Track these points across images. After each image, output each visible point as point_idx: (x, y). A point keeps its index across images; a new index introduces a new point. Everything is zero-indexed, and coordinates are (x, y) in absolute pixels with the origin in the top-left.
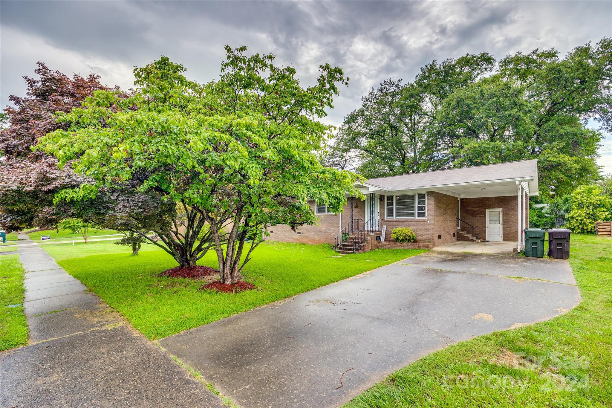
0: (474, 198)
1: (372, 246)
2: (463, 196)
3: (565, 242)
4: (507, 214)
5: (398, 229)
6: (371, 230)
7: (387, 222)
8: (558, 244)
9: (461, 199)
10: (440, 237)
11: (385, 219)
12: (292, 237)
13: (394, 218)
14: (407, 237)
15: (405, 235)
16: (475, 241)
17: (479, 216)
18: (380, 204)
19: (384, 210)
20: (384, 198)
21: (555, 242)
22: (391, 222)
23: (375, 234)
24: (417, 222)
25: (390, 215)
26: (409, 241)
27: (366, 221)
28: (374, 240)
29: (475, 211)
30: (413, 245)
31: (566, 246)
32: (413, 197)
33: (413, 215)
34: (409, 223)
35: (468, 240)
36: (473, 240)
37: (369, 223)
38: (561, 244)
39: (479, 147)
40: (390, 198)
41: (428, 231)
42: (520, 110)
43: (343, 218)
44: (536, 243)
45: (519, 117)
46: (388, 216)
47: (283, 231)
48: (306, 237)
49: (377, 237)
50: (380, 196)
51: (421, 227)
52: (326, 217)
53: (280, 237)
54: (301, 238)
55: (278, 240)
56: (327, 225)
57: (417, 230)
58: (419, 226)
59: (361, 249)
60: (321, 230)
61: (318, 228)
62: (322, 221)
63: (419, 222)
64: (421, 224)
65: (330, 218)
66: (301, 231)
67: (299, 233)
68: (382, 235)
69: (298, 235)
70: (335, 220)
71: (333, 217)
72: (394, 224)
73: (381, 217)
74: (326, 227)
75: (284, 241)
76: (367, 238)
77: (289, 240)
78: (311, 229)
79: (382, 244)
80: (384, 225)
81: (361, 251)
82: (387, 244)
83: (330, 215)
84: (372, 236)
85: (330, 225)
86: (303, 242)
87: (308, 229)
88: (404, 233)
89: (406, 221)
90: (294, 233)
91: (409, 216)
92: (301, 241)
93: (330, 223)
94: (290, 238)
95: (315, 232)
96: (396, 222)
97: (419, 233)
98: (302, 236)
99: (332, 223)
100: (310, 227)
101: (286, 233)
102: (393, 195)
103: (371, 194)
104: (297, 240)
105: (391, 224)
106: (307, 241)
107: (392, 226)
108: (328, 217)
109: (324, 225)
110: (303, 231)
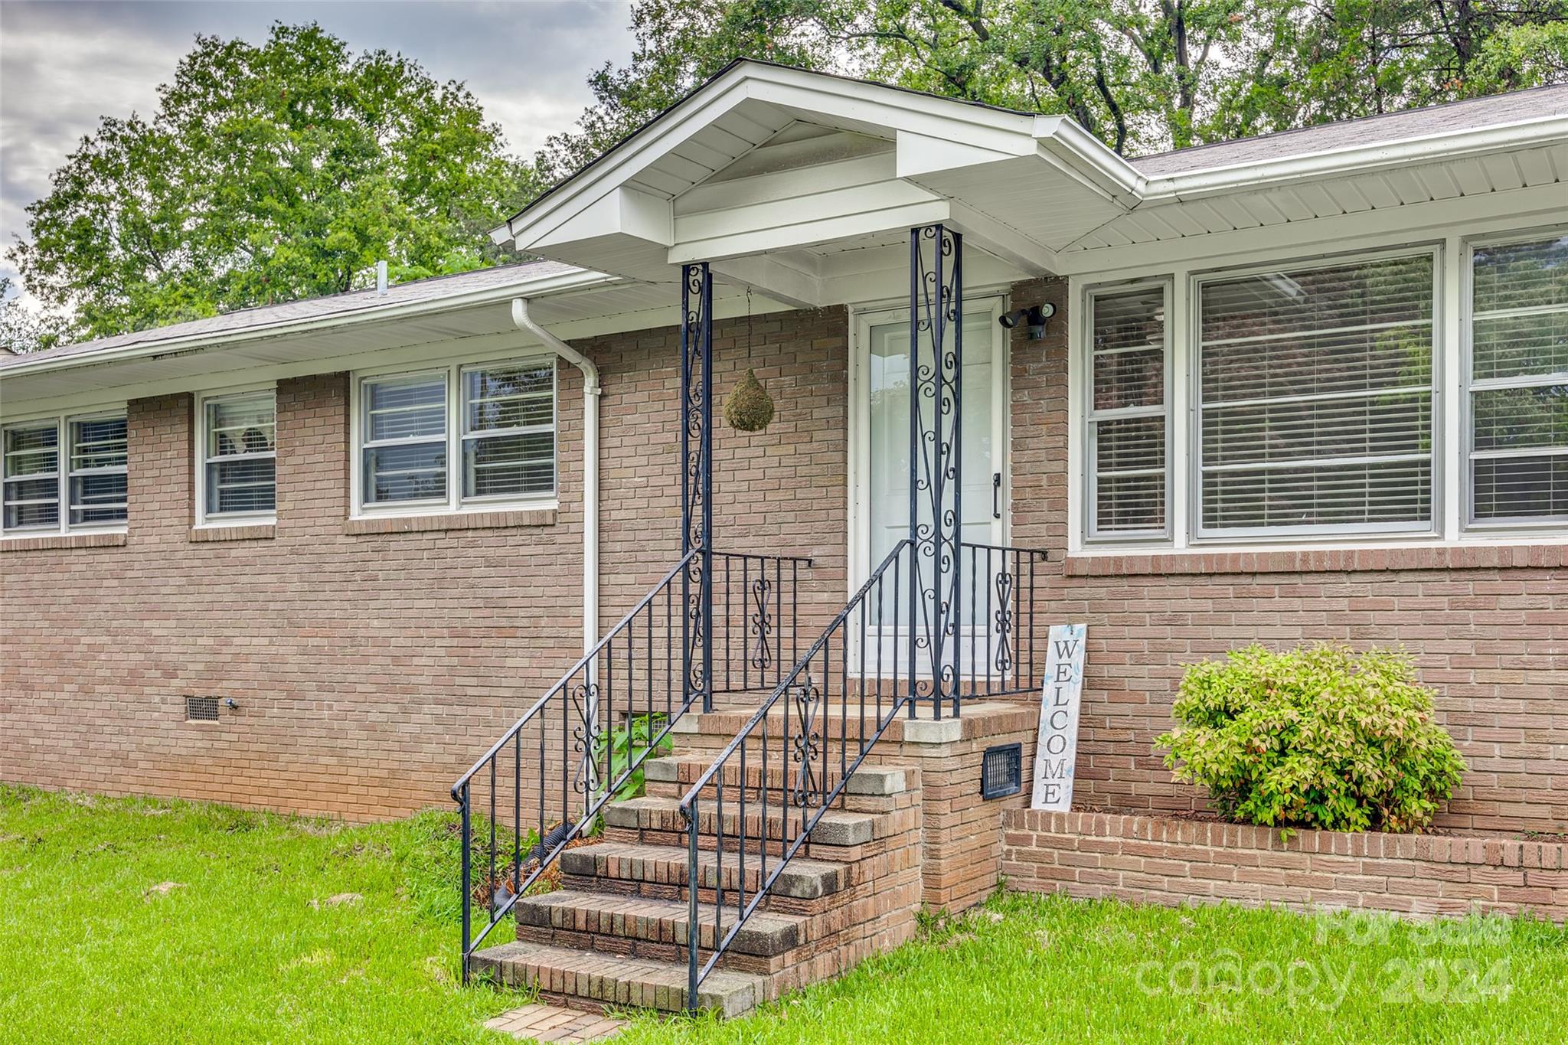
1: (931, 877)
6: (924, 673)
7: (1101, 590)
11: (1075, 548)
12: (147, 751)
13: (1182, 535)
14: (1367, 765)
15: (1343, 736)
18: (1018, 377)
19: (1060, 454)
20: (1061, 311)
22: (1149, 589)
23: (971, 729)
24: (1469, 586)
26: (1385, 810)
27: (858, 576)
28: (958, 802)
34: (1365, 588)
37: (895, 586)
40: (1133, 312)
43: (617, 548)
46: (1104, 519)
47: (67, 687)
48: (264, 747)
49: (984, 766)
50: (1013, 287)
51: (1519, 647)
52: (450, 540)
53: (39, 742)
54: (227, 754)
55: (25, 771)
56: (458, 623)
57: (1471, 677)
58: (1489, 632)
59: (802, 941)
60: (403, 679)
61: (380, 660)
62: (416, 584)
63: (1498, 582)
64: (1523, 601)
65: (490, 552)
66: (225, 690)
67: (201, 707)
68: (1042, 740)
69: (200, 728)
70: (532, 570)
71: (517, 537)
72: (1190, 604)
73: (1026, 529)
74: (447, 642)
75: (79, 784)
76: (881, 778)
77: (116, 770)
78: (311, 668)
79: (1042, 842)
80: (1070, 616)
81: (799, 959)
82: (1109, 850)
83: (499, 526)
84: (934, 752)
85: (488, 622)
86: (237, 797)
87: (287, 668)
88: (1331, 720)
89: (1327, 565)
90: (164, 708)
91: (1355, 517)
92: (226, 788)
93: (490, 603)
94: (123, 759)
95: (352, 697)
96: (1201, 580)
97: (1498, 720)
98: (235, 737)
99: (510, 603)
100: (304, 641)
101: (90, 705)
102: (1171, 276)
103: (915, 231)
104: (183, 776)
105: (1148, 605)
106: (273, 783)
107: (1149, 631)
108: (471, 552)
109: (437, 632)
110: (237, 685)
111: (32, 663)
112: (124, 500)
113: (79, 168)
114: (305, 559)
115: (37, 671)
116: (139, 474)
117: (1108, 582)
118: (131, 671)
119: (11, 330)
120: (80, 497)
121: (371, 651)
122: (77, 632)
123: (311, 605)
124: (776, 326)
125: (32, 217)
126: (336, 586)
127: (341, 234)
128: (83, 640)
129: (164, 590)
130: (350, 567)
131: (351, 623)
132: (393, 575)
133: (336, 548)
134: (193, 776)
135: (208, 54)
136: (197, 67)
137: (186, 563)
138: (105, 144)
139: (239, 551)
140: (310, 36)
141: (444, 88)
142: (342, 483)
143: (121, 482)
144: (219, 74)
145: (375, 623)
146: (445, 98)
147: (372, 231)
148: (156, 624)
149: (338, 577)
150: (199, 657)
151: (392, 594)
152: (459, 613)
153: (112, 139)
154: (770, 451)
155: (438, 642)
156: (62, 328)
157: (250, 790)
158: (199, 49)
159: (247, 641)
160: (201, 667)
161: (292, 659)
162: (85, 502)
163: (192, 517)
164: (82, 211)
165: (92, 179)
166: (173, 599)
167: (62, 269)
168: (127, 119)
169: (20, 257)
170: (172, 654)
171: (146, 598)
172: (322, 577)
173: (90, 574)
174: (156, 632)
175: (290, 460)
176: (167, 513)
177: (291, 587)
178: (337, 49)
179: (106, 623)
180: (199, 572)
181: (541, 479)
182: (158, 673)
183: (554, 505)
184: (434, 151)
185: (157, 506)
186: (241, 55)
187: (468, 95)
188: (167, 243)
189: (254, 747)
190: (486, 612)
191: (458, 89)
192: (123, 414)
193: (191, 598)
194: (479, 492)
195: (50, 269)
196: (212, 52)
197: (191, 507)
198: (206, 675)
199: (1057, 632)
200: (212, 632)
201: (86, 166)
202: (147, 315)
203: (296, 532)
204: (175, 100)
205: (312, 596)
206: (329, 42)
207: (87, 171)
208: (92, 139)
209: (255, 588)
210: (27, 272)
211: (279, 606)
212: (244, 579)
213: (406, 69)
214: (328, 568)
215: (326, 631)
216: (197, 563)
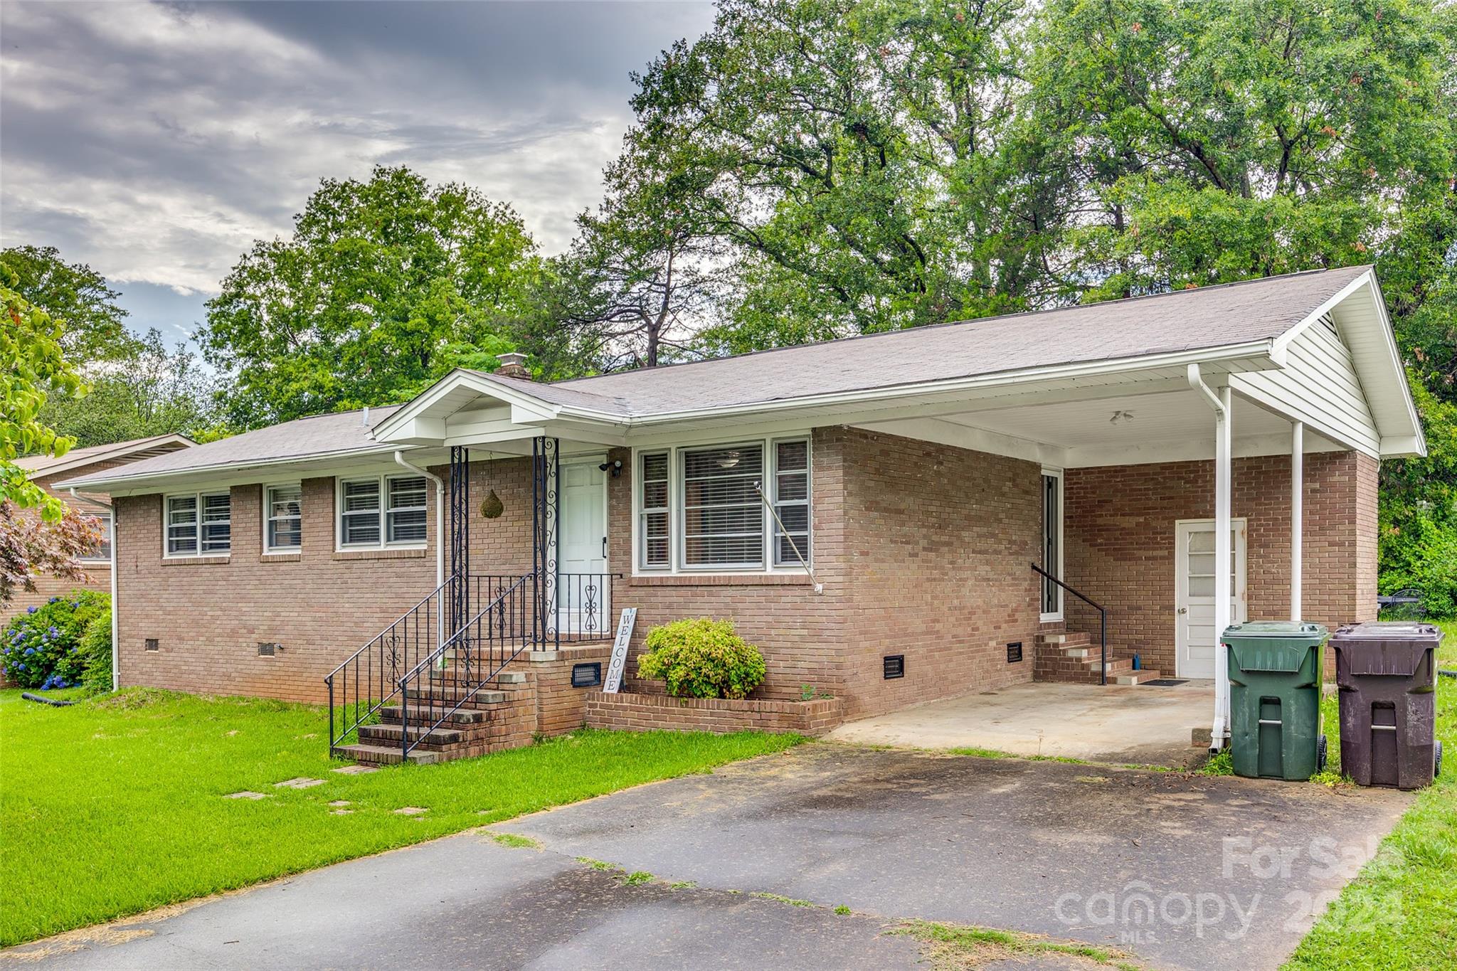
0: (1123, 469)
1: (540, 719)
2: (1075, 458)
3: (1410, 698)
4: (1266, 546)
5: (672, 628)
7: (641, 592)
8: (1375, 706)
9: (1069, 473)
10: (894, 666)
11: (635, 573)
12: (240, 672)
13: (676, 567)
14: (707, 669)
15: (698, 658)
16: (1114, 681)
17: (1143, 554)
18: (610, 494)
19: (628, 529)
20: (629, 464)
21: (1363, 697)
22: (660, 591)
23: (562, 657)
24: (772, 592)
25: (658, 552)
26: (723, 690)
28: (556, 687)
29: (1126, 532)
30: (737, 714)
31: (1412, 718)
32: (752, 456)
33: (755, 554)
34: (736, 592)
35: (1080, 674)
36: (1102, 678)
38: (1392, 707)
39: (1197, 219)
40: (655, 464)
41: (817, 635)
42: (1382, 45)
44: (1277, 702)
45: (1376, 75)
46: (650, 559)
47: (201, 638)
48: (296, 669)
49: (573, 672)
50: (611, 451)
51: (787, 619)
52: (380, 563)
53: (186, 668)
54: (278, 673)
55: (179, 684)
56: (384, 606)
57: (773, 632)
58: (778, 612)
59: (461, 739)
60: (360, 634)
61: (349, 624)
62: (365, 586)
63: (781, 591)
64: (789, 599)
65: (398, 570)
66: (277, 640)
67: (266, 649)
68: (612, 661)
69: (265, 660)
70: (417, 579)
71: (409, 563)
72: (675, 599)
73: (615, 564)
74: (379, 615)
75: (206, 690)
76: (511, 676)
77: (225, 683)
78: (318, 628)
79: (602, 706)
80: (630, 604)
81: (459, 747)
82: (625, 709)
83: (401, 557)
84: (541, 665)
85: (397, 605)
86: (284, 696)
87: (306, 628)
88: (691, 651)
89: (722, 583)
90: (248, 649)
91: (740, 560)
92: (278, 691)
93: (398, 596)
94: (228, 677)
95: (337, 643)
96: (678, 589)
97: (782, 651)
98: (282, 664)
99: (407, 595)
100: (314, 614)
101: (212, 648)
102: (670, 449)
103: (535, 439)
104: (258, 685)
105: (660, 599)
106: (300, 688)
107: (661, 611)
108: (389, 570)
109: (374, 610)
110: (283, 637)
111: (183, 625)
112: (228, 538)
113: (240, 276)
114: (315, 572)
115: (185, 630)
116: (235, 525)
117: (645, 589)
118: (232, 630)
119: (194, 388)
120: (208, 537)
121: (345, 619)
122: (205, 609)
123: (318, 596)
124: (517, 464)
125: (209, 311)
126: (328, 586)
127: (417, 321)
128: (209, 613)
129: (248, 587)
130: (335, 576)
131: (336, 605)
132: (355, 581)
133: (328, 567)
134: (262, 685)
135: (329, 191)
136: (320, 202)
137: (258, 573)
138: (257, 258)
139: (284, 567)
140: (400, 176)
141: (496, 207)
142: (331, 533)
143: (226, 529)
144: (336, 204)
145: (347, 605)
146: (496, 215)
147: (439, 317)
148: (244, 605)
149: (330, 581)
150: (265, 623)
151: (355, 591)
152: (384, 600)
153: (262, 255)
154: (515, 524)
155: (375, 615)
156: (230, 387)
157: (289, 692)
158: (323, 188)
159: (287, 614)
160: (266, 628)
161: (308, 624)
162: (211, 539)
163: (261, 549)
164: (242, 306)
165: (249, 284)
166: (252, 592)
167: (230, 346)
168: (272, 241)
169: (200, 338)
170: (251, 621)
171: (239, 591)
172: (323, 581)
173: (212, 578)
174: (244, 609)
175: (307, 521)
176: (249, 547)
177: (309, 586)
178: (420, 183)
179: (219, 604)
180: (266, 578)
181: (421, 534)
182: (245, 631)
183: (425, 547)
184: (484, 258)
185: (244, 542)
186: (353, 191)
187: (513, 212)
188: (301, 324)
189: (291, 669)
190: (396, 600)
191: (506, 208)
192: (228, 493)
193: (261, 591)
194: (396, 539)
195: (221, 346)
196: (332, 190)
197: (261, 544)
198: (269, 632)
199: (625, 612)
200: (271, 609)
201: (245, 275)
202: (285, 379)
203: (311, 558)
204: (307, 224)
205: (318, 591)
206: (414, 179)
207: (245, 278)
208: (248, 256)
209: (291, 587)
210: (205, 348)
211: (303, 596)
212: (286, 582)
213: (469, 194)
214: (325, 577)
215: (325, 609)
216: (264, 573)
